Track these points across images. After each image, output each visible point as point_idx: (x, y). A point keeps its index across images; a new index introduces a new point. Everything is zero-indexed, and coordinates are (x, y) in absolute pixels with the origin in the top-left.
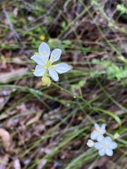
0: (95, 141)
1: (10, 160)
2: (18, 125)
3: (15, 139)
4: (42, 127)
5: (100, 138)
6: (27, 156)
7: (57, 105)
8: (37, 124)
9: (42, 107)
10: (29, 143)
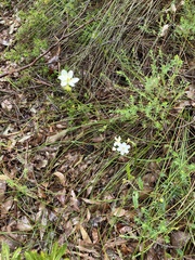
0: (117, 147)
1: (68, 192)
2: (68, 168)
3: (68, 178)
4: (85, 166)
5: (119, 144)
6: (77, 187)
7: (92, 148)
8: (81, 165)
9: (83, 152)
10: (77, 178)
